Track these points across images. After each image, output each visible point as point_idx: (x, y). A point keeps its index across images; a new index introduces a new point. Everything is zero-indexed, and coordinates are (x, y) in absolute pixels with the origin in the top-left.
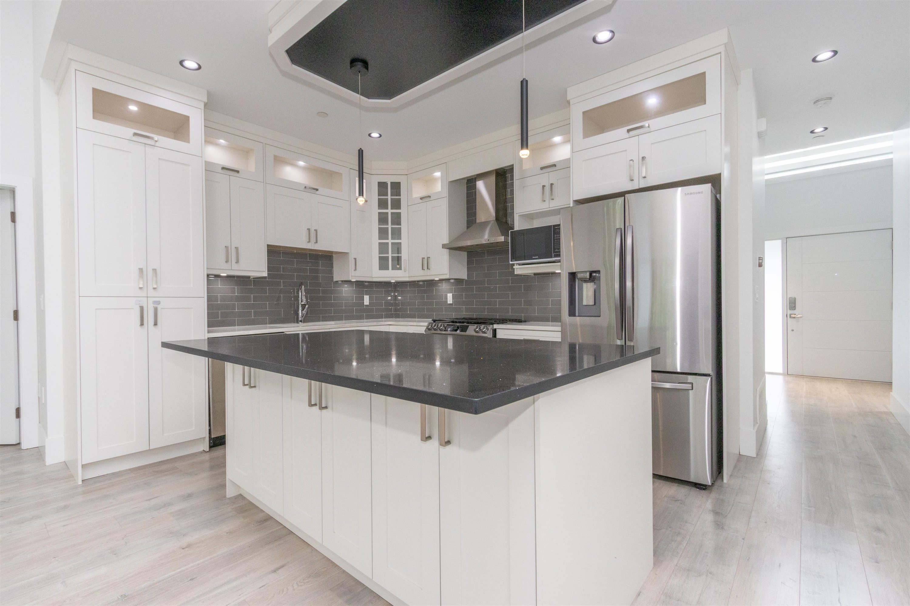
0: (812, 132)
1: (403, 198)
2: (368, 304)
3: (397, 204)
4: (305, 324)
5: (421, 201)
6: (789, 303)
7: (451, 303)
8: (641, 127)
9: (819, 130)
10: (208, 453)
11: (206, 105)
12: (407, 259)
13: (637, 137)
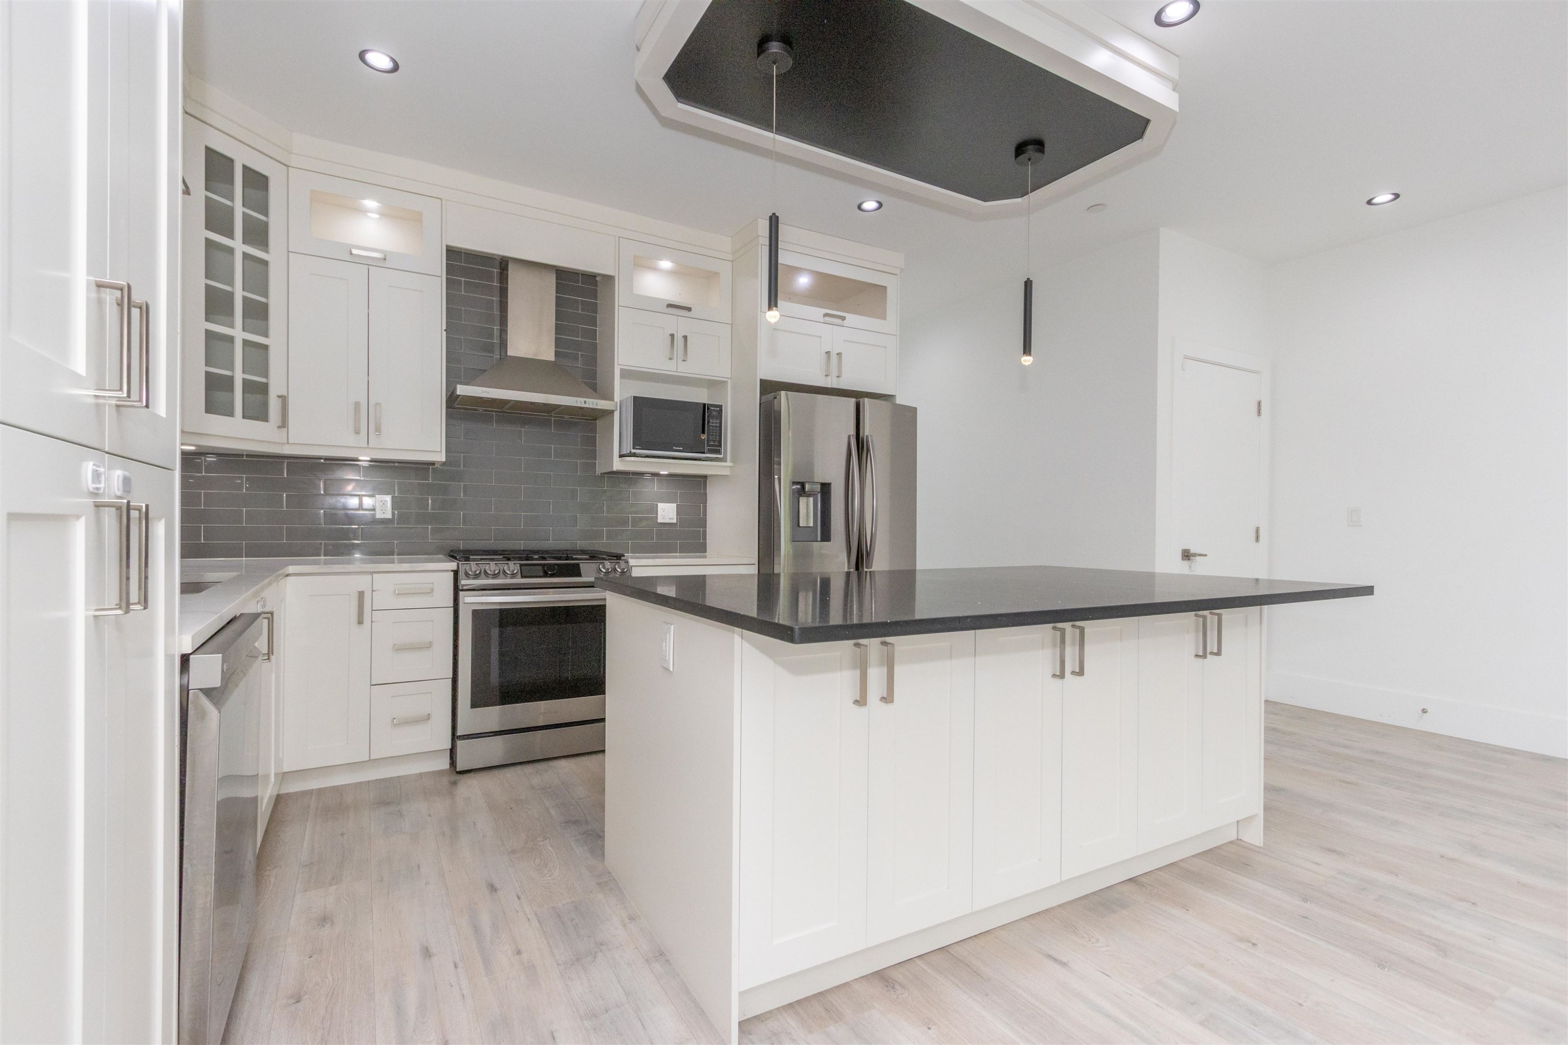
1: (275, 221)
3: (257, 233)
8: (843, 318)
12: (286, 394)
13: (831, 326)
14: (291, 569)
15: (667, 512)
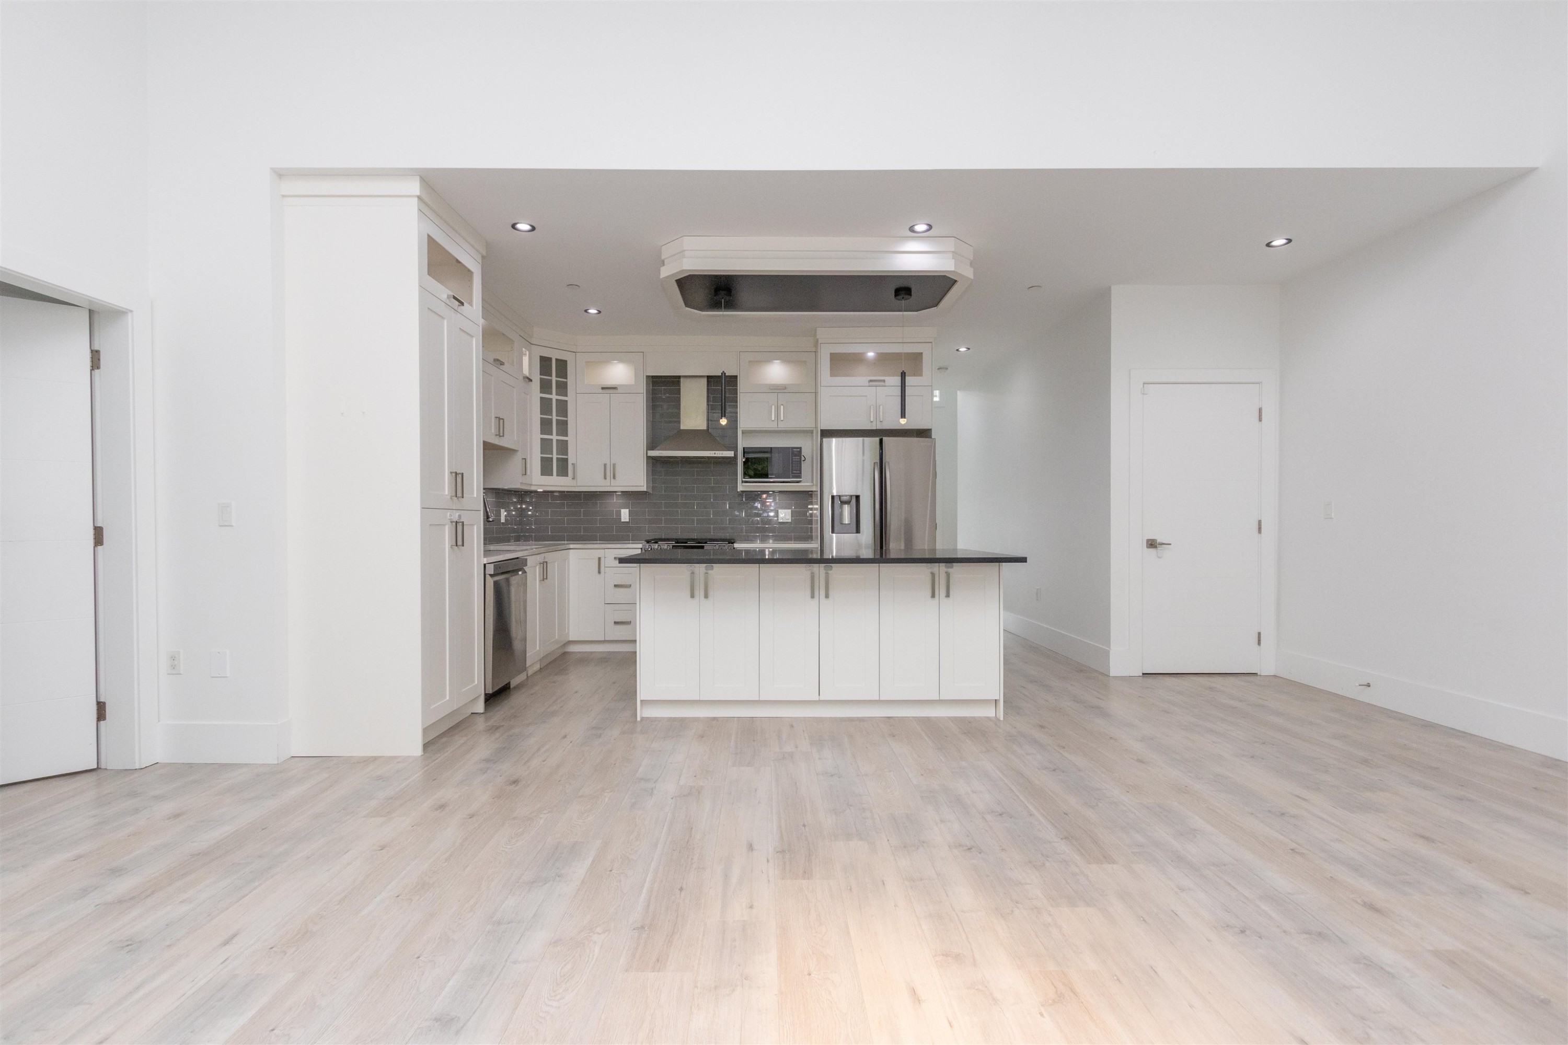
1: (570, 380)
2: (504, 522)
3: (563, 388)
5: (601, 391)
7: (627, 521)
8: (884, 381)
10: (483, 716)
11: (483, 257)
12: (575, 462)
13: (875, 387)
14: (572, 546)
15: (785, 515)
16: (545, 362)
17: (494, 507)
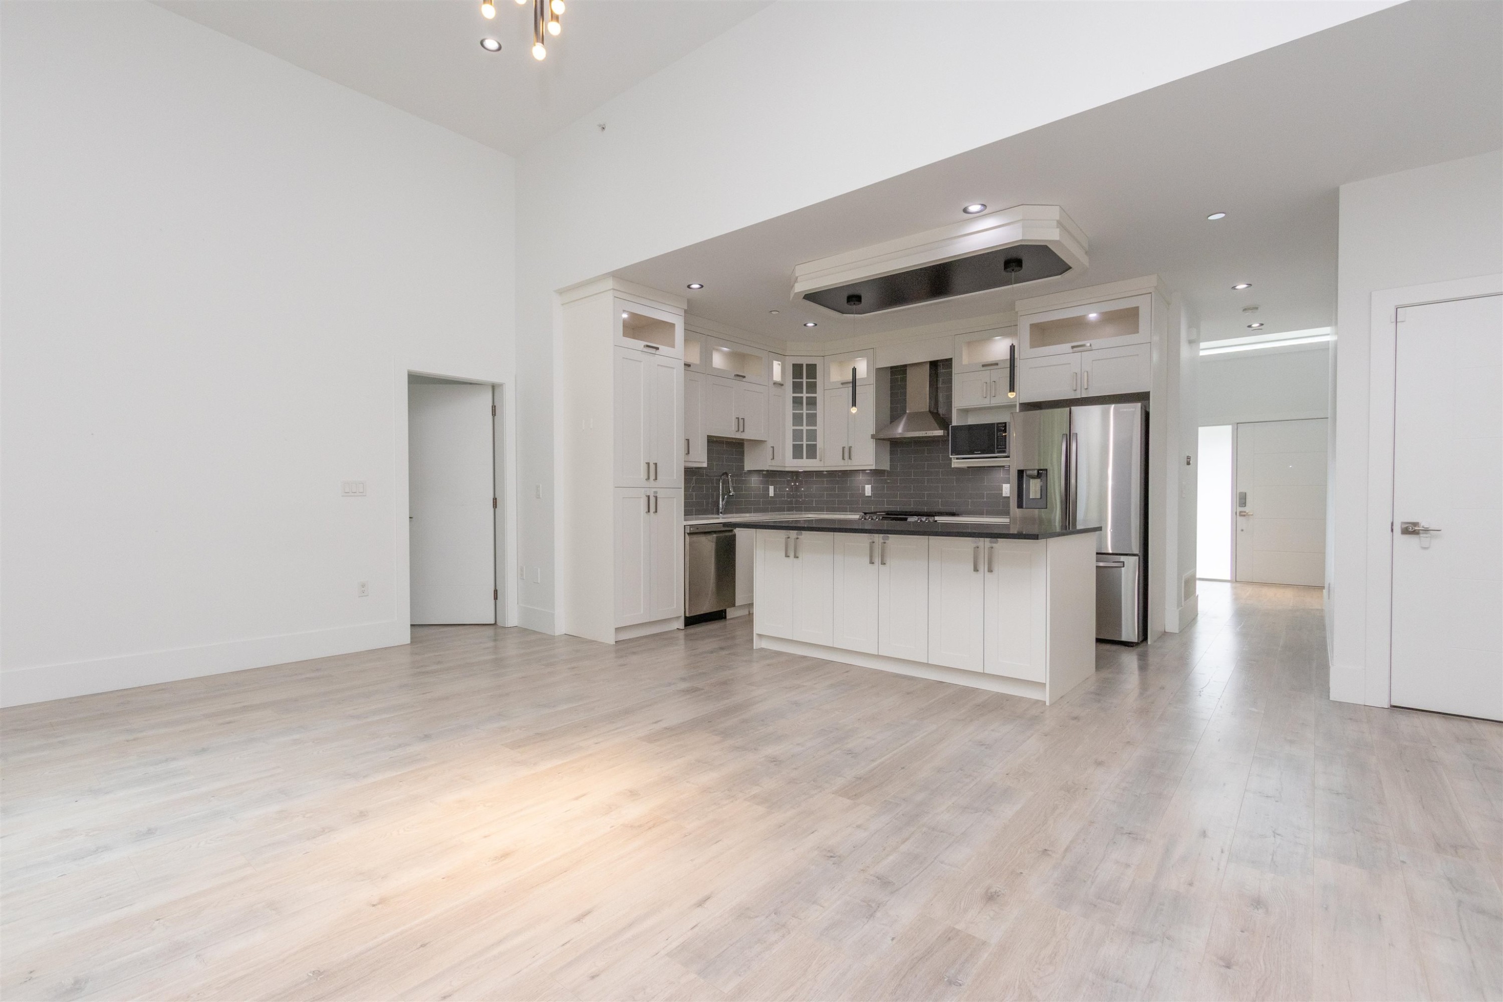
0: (1250, 326)
1: (819, 380)
2: (773, 495)
3: (812, 387)
4: (725, 516)
5: (841, 386)
6: (1240, 499)
7: (870, 495)
8: (1083, 345)
9: (1255, 325)
10: (683, 631)
11: (686, 311)
12: (822, 448)
13: (1080, 353)
15: (1007, 490)
16: (797, 369)
17: (761, 485)
